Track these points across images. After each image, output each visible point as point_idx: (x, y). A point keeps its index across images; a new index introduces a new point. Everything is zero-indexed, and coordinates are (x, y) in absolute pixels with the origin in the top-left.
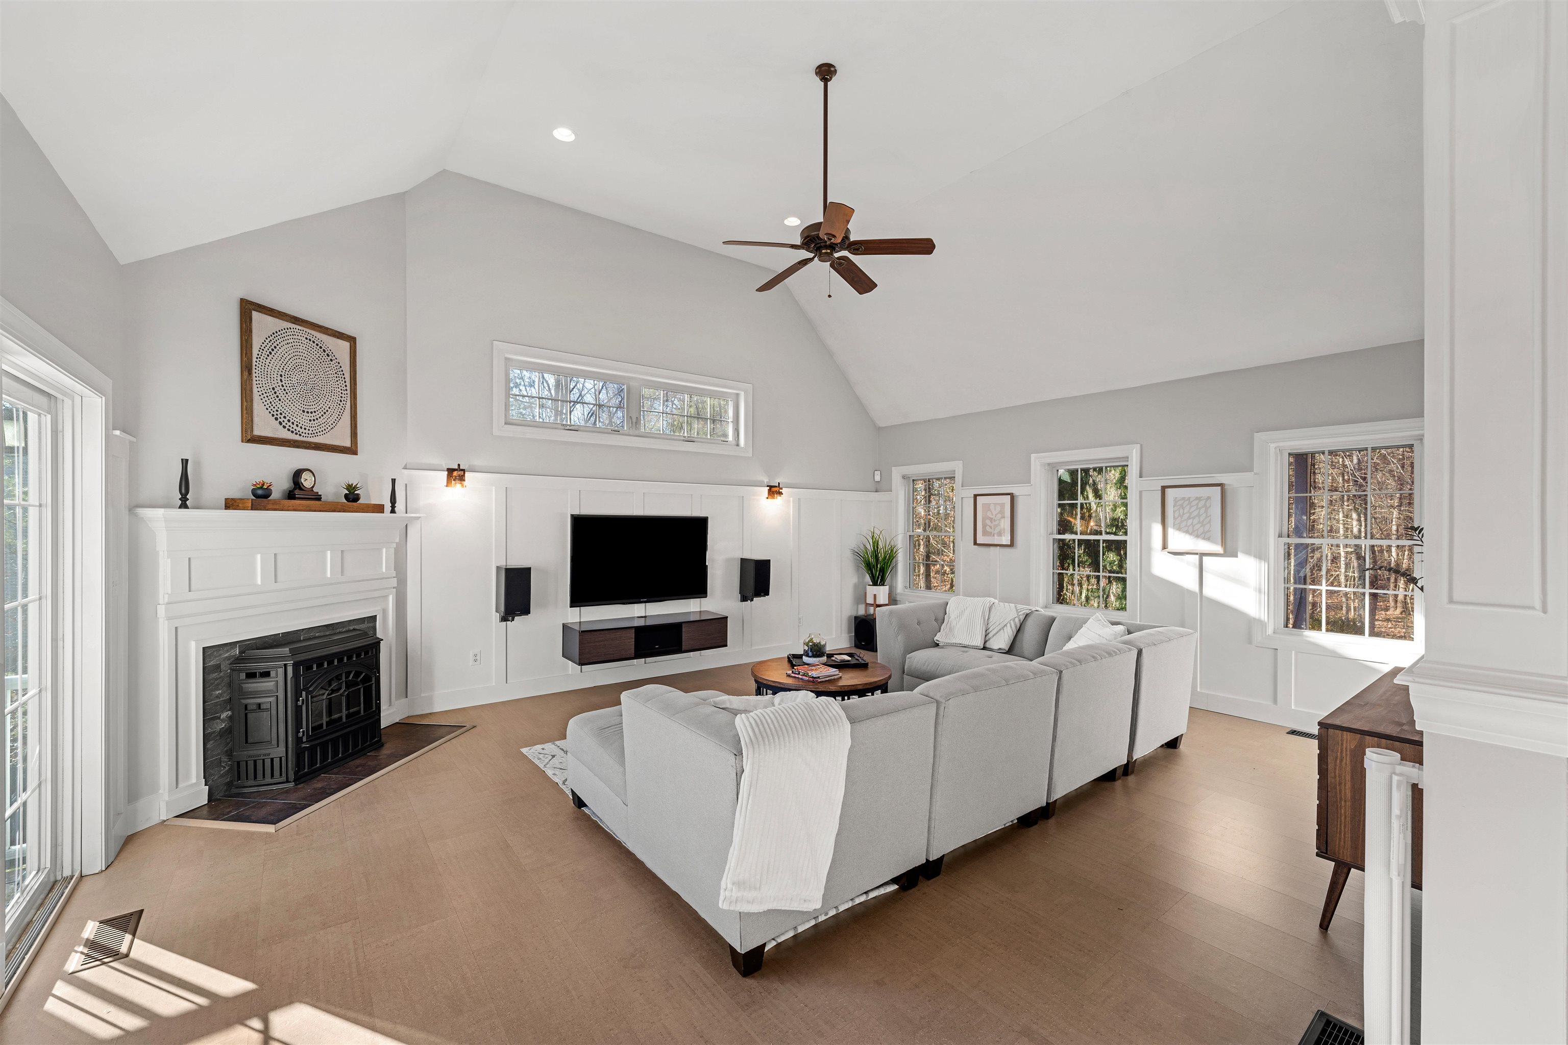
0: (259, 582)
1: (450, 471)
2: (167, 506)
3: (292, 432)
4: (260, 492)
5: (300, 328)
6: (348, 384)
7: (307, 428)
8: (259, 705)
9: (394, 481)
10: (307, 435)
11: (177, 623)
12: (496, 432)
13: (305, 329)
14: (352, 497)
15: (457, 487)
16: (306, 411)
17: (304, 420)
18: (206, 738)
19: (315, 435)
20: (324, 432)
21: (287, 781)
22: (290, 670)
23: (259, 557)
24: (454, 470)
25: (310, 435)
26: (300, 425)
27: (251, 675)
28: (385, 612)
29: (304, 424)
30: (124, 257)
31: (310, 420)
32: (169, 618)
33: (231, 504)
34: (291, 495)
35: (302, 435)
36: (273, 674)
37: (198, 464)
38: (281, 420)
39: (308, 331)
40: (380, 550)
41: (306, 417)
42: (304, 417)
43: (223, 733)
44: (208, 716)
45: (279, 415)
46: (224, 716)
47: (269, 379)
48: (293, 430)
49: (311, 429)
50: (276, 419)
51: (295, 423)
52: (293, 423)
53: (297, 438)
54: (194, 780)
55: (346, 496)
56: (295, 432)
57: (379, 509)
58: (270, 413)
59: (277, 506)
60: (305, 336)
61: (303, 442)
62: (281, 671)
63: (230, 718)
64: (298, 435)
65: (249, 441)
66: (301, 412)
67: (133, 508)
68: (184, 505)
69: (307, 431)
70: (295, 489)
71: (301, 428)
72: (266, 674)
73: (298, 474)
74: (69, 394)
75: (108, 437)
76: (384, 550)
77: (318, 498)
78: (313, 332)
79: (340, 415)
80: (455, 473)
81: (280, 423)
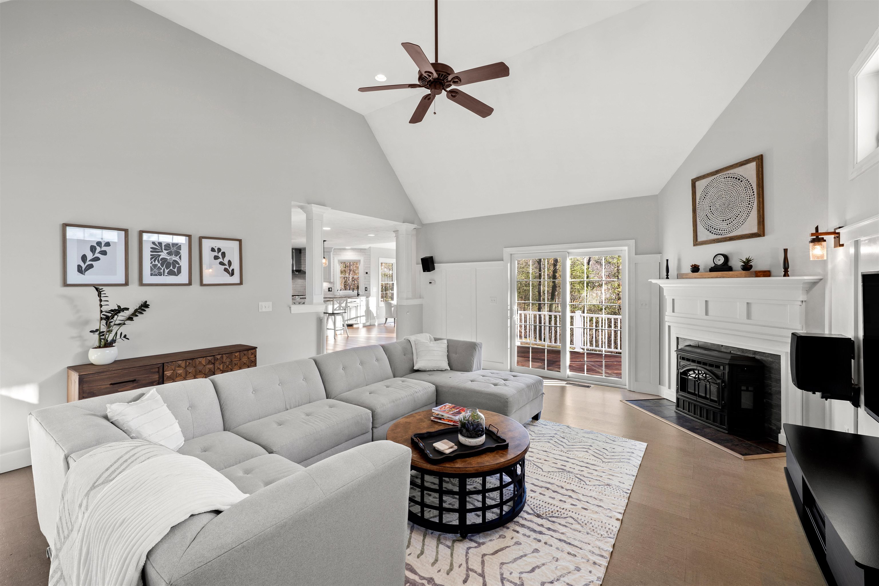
3: (717, 234)
5: (720, 175)
7: (726, 230)
10: (725, 233)
13: (723, 174)
16: (724, 220)
19: (730, 232)
20: (736, 229)
25: (728, 233)
26: (721, 229)
29: (723, 228)
31: (727, 224)
35: (723, 234)
38: (711, 230)
39: (725, 173)
41: (725, 223)
42: (723, 224)
45: (710, 228)
47: (704, 211)
48: (717, 233)
49: (728, 229)
50: (708, 230)
51: (718, 229)
52: (717, 230)
53: (720, 237)
56: (718, 234)
58: (705, 228)
60: (723, 177)
61: (724, 238)
64: (720, 235)
65: (697, 245)
66: (722, 221)
68: (667, 278)
69: (725, 231)
71: (722, 230)
78: (729, 172)
81: (710, 232)
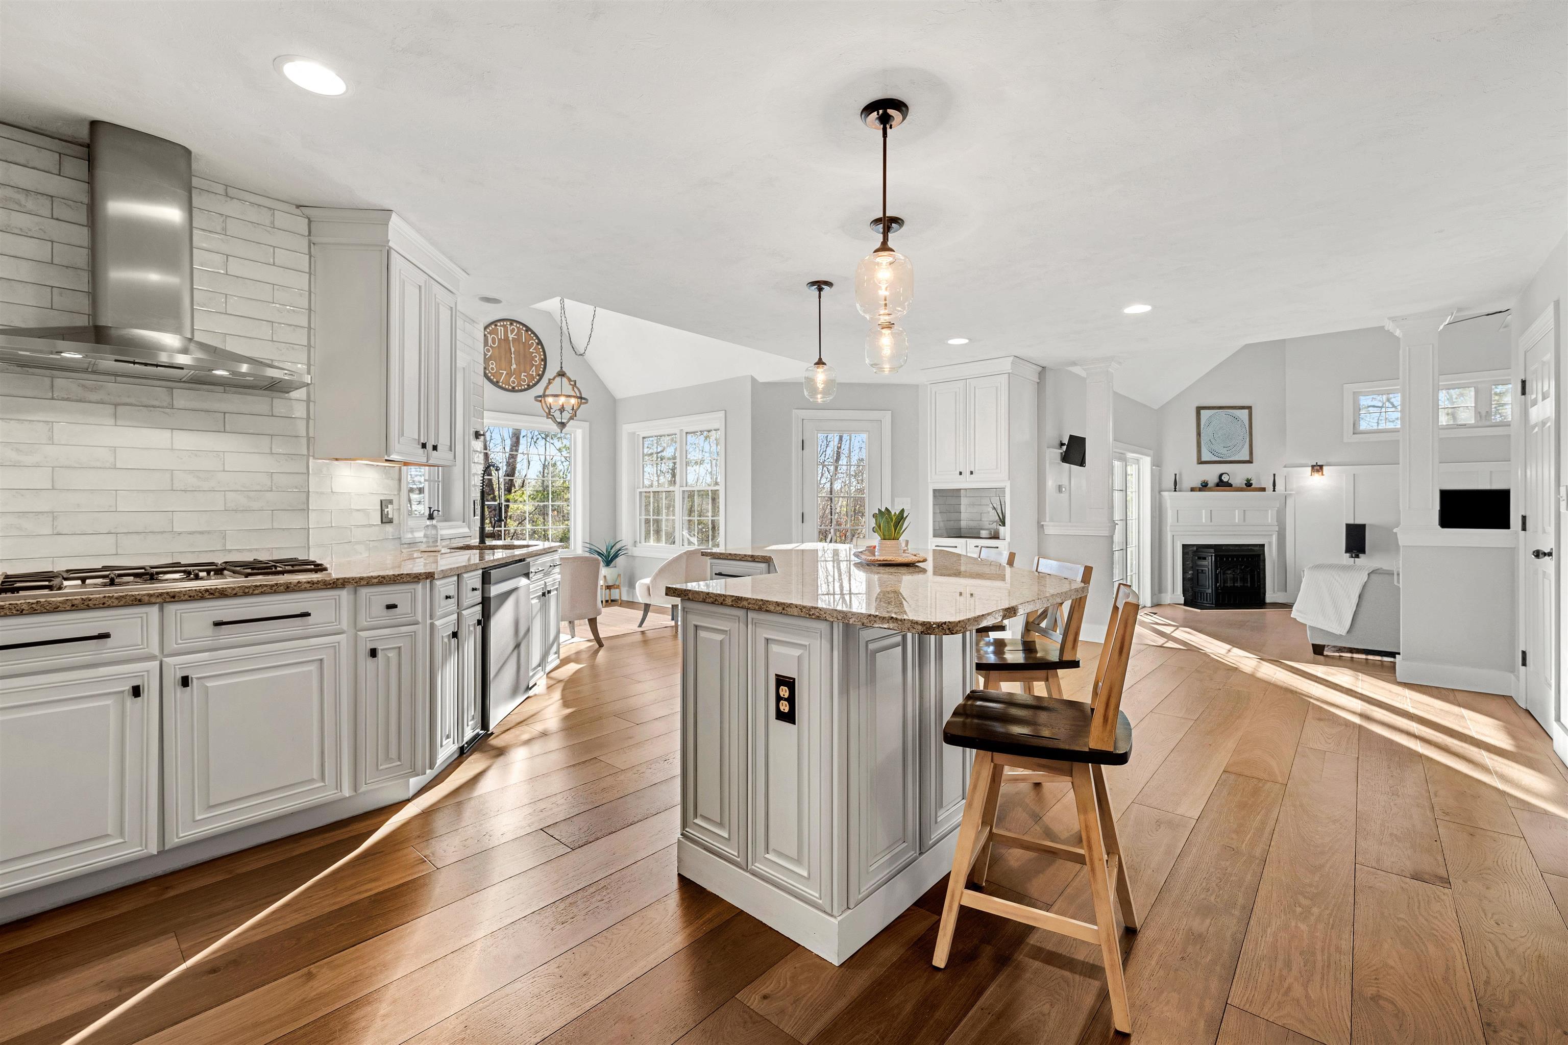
0: (1204, 521)
1: (1313, 467)
2: (1170, 491)
3: (1219, 457)
4: (1203, 484)
6: (1248, 430)
7: (1225, 454)
8: (1202, 570)
9: (1274, 475)
10: (1226, 458)
11: (1174, 533)
12: (1345, 440)
14: (1249, 484)
15: (1317, 476)
16: (1226, 447)
17: (1224, 451)
18: (1184, 579)
19: (1231, 457)
20: (1236, 455)
21: (1212, 604)
22: (1213, 557)
23: (1204, 511)
24: (1315, 466)
27: (1199, 558)
28: (1270, 543)
30: (1156, 407)
31: (1226, 451)
32: (1171, 531)
33: (1193, 490)
34: (1218, 485)
35: (1224, 458)
36: (1207, 559)
37: (1180, 474)
40: (1267, 511)
41: (1225, 449)
43: (1191, 579)
44: (1184, 572)
45: (1214, 451)
46: (1190, 572)
47: (1207, 436)
50: (1212, 453)
51: (1220, 453)
54: (1179, 593)
55: (1246, 484)
57: (1263, 490)
58: (1209, 451)
59: (1211, 490)
61: (1224, 461)
62: (1210, 558)
63: (1193, 574)
64: (1222, 458)
65: (1200, 464)
66: (1223, 448)
67: (1160, 491)
68: (1175, 491)
69: (1225, 456)
70: (1220, 482)
71: (1222, 455)
72: (1205, 558)
73: (1221, 475)
74: (1141, 458)
75: (1152, 469)
76: (1270, 511)
77: (1231, 485)
78: (1232, 411)
79: (1243, 447)
80: (1315, 468)
81: (1215, 454)
